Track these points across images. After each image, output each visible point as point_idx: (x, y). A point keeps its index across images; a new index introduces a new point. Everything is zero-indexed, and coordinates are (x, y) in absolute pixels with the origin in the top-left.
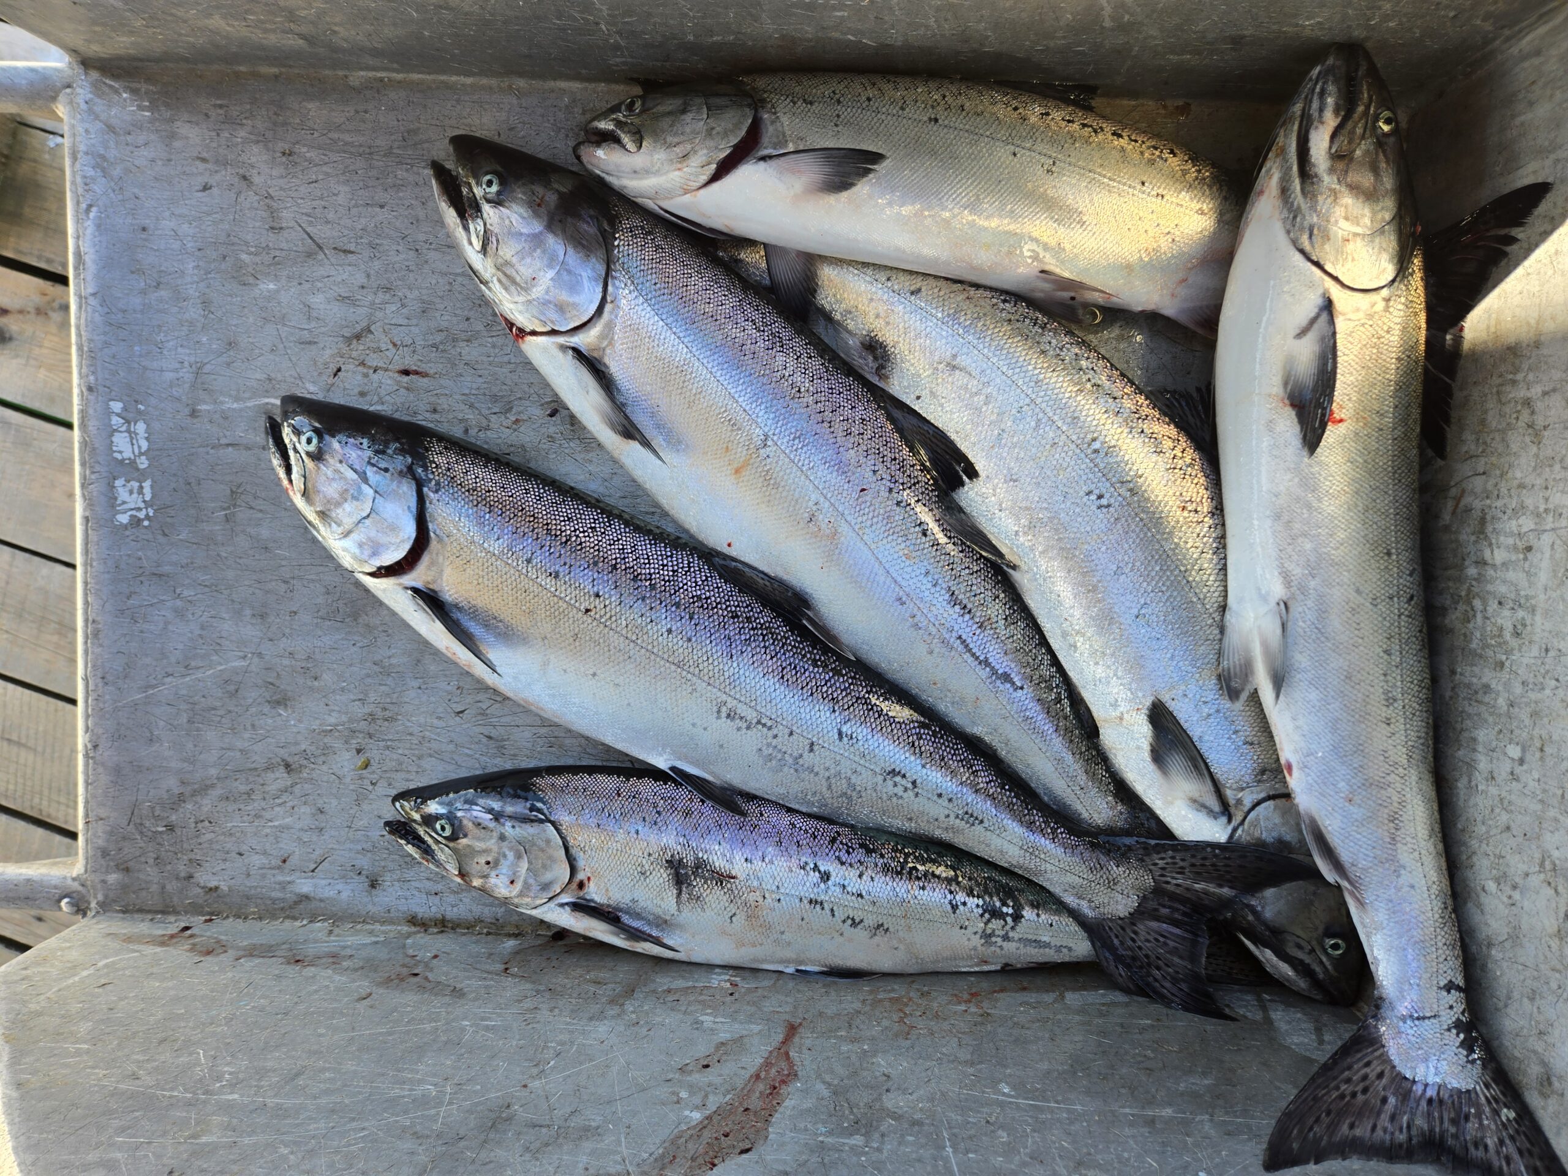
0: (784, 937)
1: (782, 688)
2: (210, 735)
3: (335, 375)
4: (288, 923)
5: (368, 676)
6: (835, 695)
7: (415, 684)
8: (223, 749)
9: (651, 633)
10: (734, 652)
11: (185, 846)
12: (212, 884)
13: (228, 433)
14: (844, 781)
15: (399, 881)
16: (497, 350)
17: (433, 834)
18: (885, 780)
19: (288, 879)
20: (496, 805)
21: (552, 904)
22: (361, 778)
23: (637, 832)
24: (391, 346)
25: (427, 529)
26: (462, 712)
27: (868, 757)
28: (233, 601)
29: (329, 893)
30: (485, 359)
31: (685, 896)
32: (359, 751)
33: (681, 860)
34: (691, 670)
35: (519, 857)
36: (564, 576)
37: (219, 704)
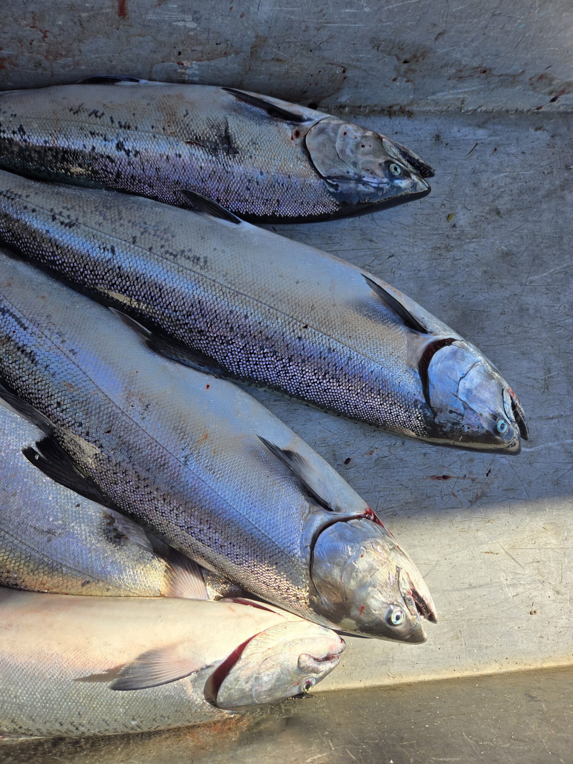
0: (147, 102)
1: (160, 282)
2: (548, 230)
3: (490, 471)
4: (490, 108)
5: (452, 276)
6: (120, 280)
7: (422, 273)
8: (540, 222)
9: (260, 315)
10: (198, 306)
11: (558, 157)
12: (539, 132)
13: (553, 426)
14: (109, 217)
15: (421, 141)
16: (388, 499)
17: (402, 166)
18: (77, 220)
19: (492, 138)
20: (361, 187)
21: (317, 120)
22: (451, 208)
23: (262, 173)
24: (456, 493)
25: (420, 375)
26: (390, 257)
27: (91, 235)
28: (541, 318)
29: (465, 130)
30: (395, 492)
31: (223, 128)
32: (454, 226)
33: (228, 154)
34: (228, 290)
35: (343, 151)
36: (324, 350)
37: (545, 250)
